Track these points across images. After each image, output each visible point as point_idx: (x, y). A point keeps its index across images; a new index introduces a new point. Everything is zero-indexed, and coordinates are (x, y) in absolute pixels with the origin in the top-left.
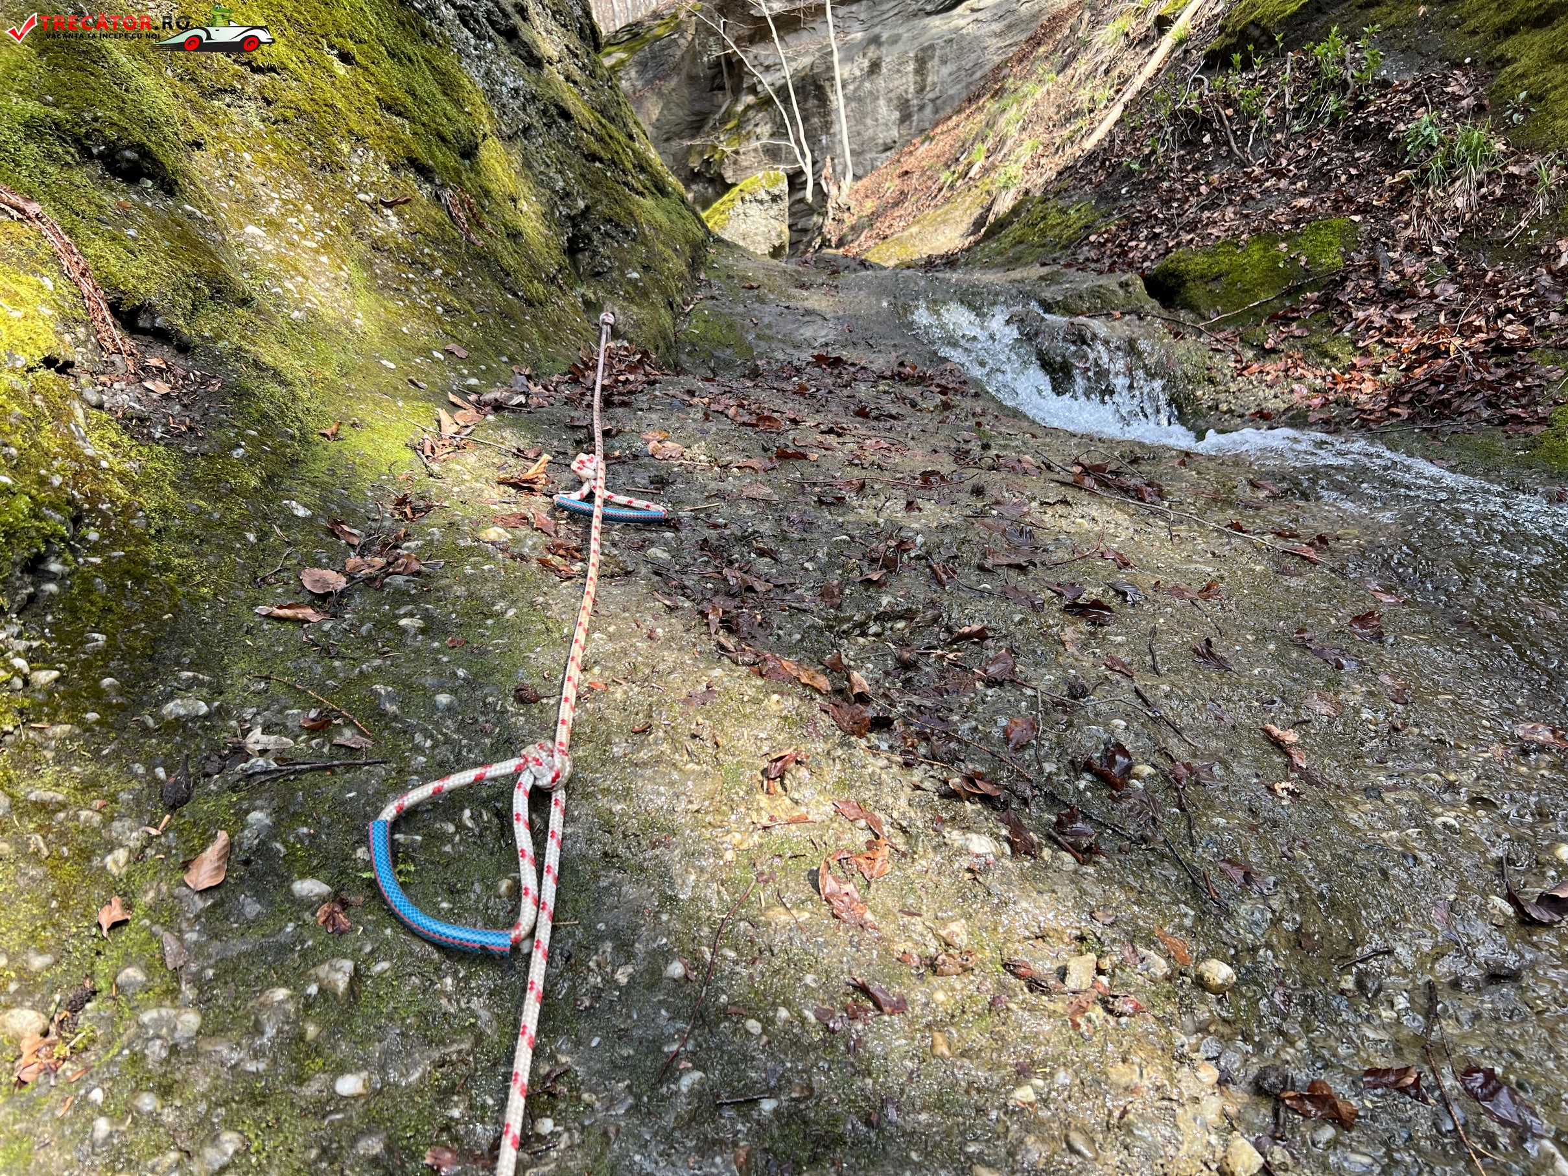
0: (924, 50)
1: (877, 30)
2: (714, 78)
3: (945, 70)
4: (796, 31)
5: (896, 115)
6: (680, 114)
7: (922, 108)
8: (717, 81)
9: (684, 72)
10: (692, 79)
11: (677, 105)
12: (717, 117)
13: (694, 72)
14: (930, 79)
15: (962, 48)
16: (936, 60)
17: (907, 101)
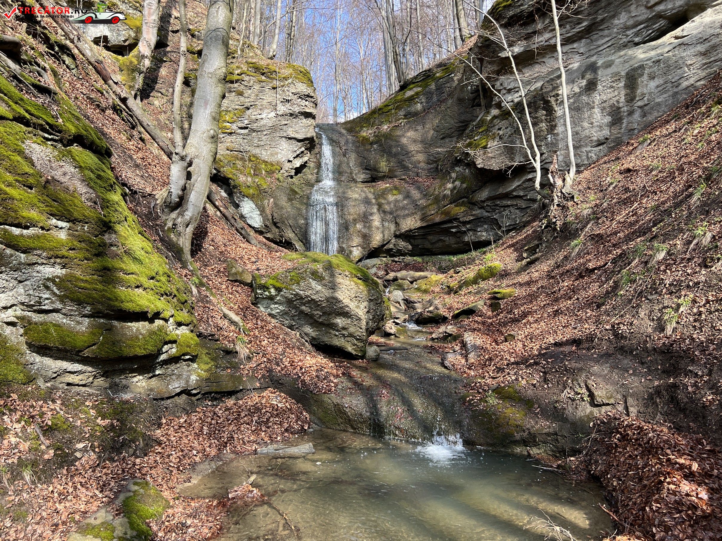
0: (634, 70)
1: (593, 59)
2: (474, 99)
3: (652, 84)
4: (531, 65)
5: (608, 119)
6: (452, 123)
7: (631, 113)
8: (476, 101)
9: (456, 96)
10: (460, 101)
11: (451, 117)
12: (474, 123)
13: (462, 96)
14: (639, 91)
15: (669, 66)
16: (645, 77)
17: (619, 108)
